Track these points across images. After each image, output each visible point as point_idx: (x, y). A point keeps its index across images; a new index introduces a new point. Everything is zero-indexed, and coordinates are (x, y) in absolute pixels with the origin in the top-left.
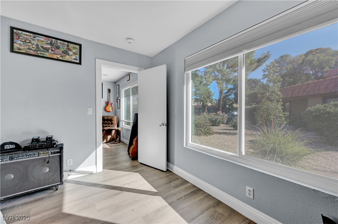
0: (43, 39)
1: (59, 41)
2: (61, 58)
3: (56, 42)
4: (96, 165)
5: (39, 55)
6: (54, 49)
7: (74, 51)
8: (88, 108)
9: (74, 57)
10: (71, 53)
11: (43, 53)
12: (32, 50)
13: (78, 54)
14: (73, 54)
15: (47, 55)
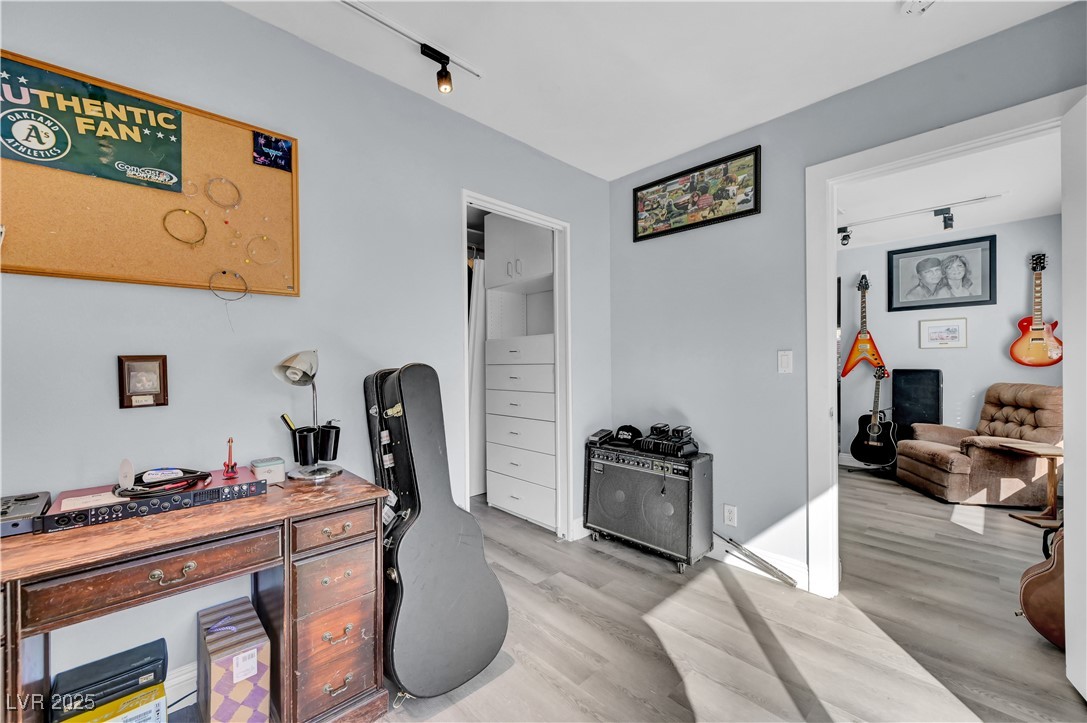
0: (677, 186)
1: (706, 171)
2: (711, 216)
3: (700, 179)
4: (808, 563)
5: (673, 226)
6: (696, 199)
7: (740, 178)
8: (780, 353)
9: (741, 197)
10: (732, 189)
11: (678, 219)
12: (662, 222)
13: (752, 182)
14: (739, 189)
15: (686, 220)
